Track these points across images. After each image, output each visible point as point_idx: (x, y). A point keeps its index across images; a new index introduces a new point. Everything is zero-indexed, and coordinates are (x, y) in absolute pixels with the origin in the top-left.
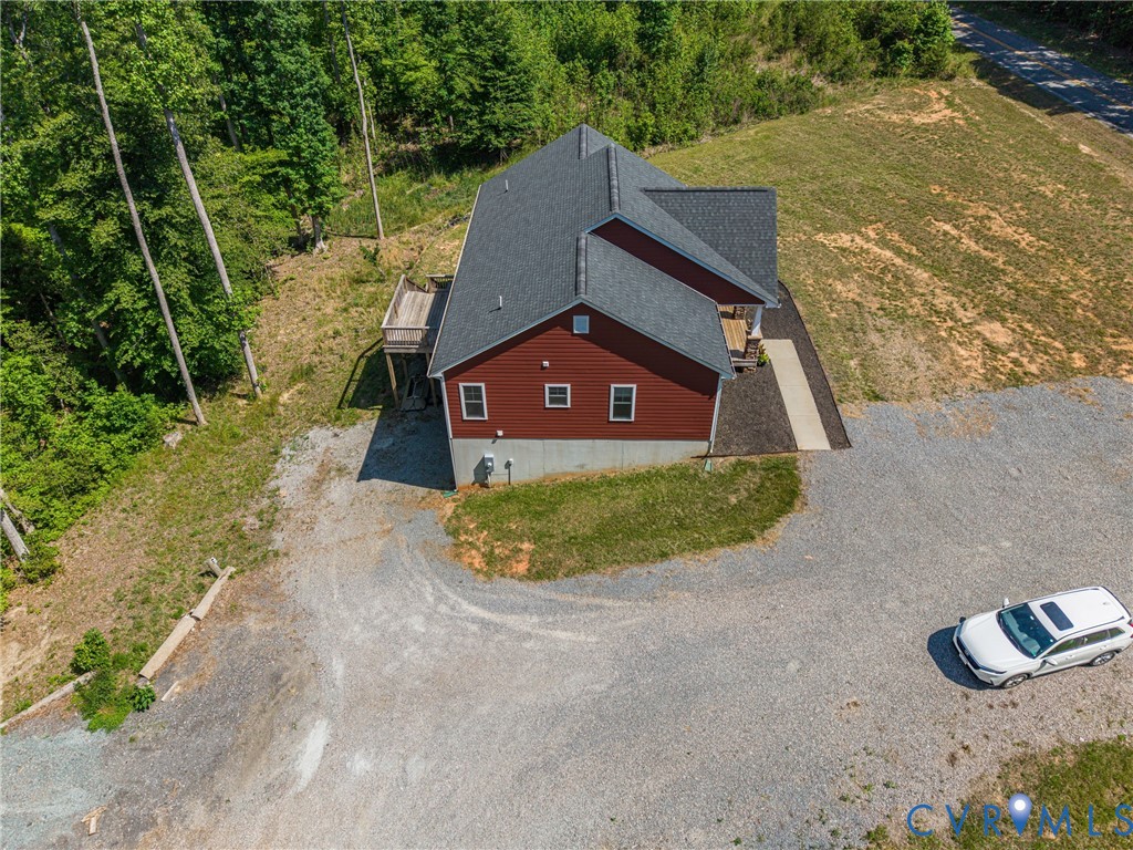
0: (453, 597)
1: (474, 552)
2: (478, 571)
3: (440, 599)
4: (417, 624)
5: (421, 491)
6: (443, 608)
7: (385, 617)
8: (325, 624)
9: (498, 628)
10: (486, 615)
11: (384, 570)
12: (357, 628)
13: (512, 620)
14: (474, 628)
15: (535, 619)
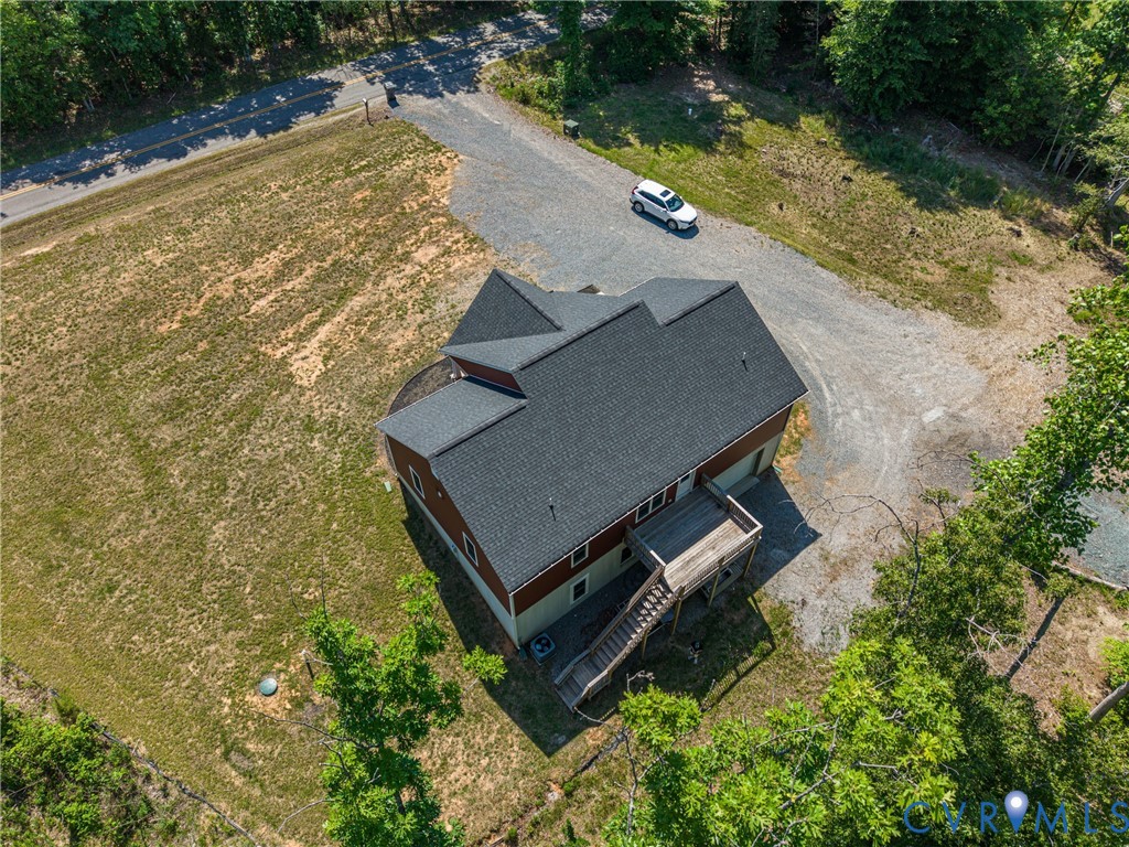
0: (830, 411)
1: (799, 423)
2: (805, 412)
3: (836, 415)
4: (856, 414)
5: (790, 490)
6: (839, 410)
7: (868, 433)
8: (899, 460)
9: (825, 376)
10: (824, 386)
11: (852, 459)
12: (886, 441)
13: (816, 373)
14: (835, 387)
15: (807, 364)
